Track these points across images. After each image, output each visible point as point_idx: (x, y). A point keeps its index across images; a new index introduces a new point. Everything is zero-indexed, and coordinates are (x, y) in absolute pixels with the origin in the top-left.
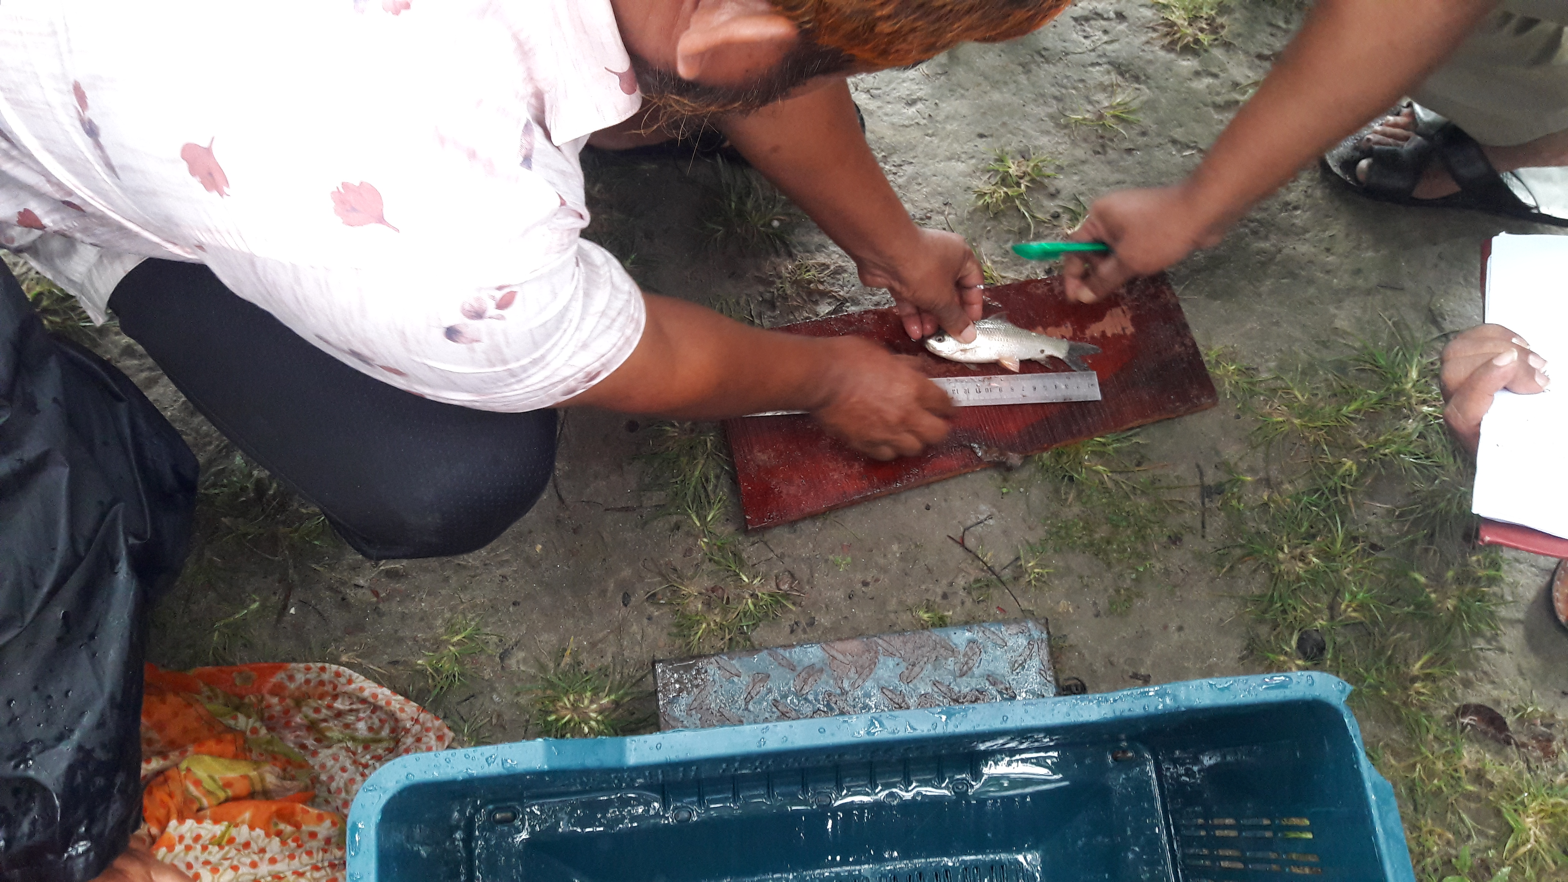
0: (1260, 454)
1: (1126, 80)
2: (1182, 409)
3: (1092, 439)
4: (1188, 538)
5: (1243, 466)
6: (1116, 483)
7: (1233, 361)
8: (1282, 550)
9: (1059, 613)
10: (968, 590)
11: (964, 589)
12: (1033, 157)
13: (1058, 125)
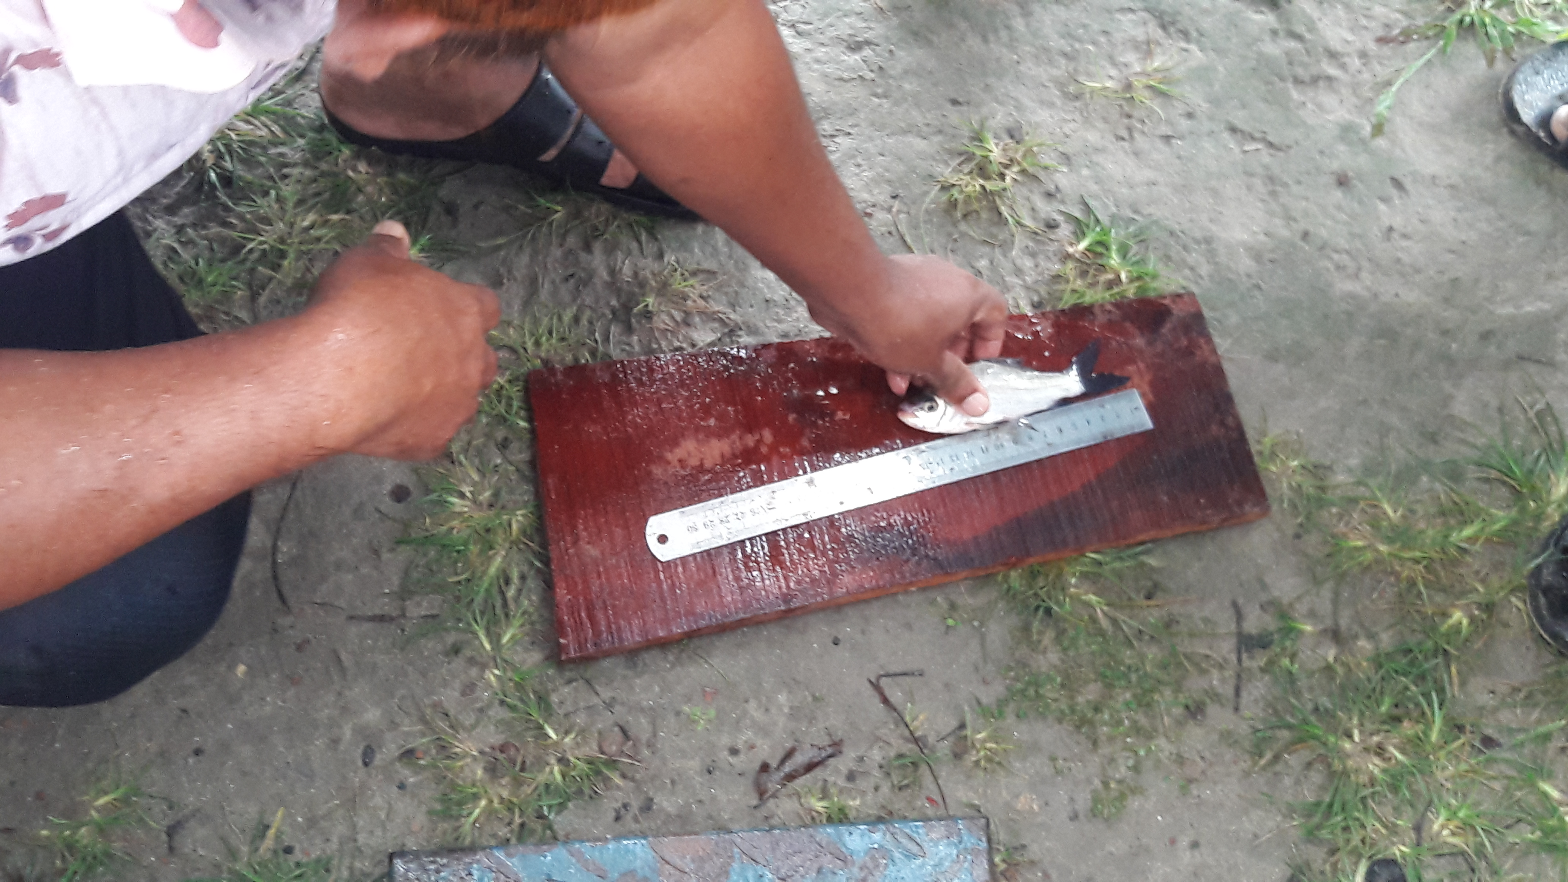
0: (1326, 592)
1: (1169, 35)
2: (1216, 519)
3: (1084, 556)
4: (1212, 710)
5: (1302, 608)
6: (1114, 622)
7: (1296, 454)
8: (1350, 736)
9: (1018, 812)
10: (885, 769)
11: (881, 767)
12: (1027, 138)
13: (1066, 95)
